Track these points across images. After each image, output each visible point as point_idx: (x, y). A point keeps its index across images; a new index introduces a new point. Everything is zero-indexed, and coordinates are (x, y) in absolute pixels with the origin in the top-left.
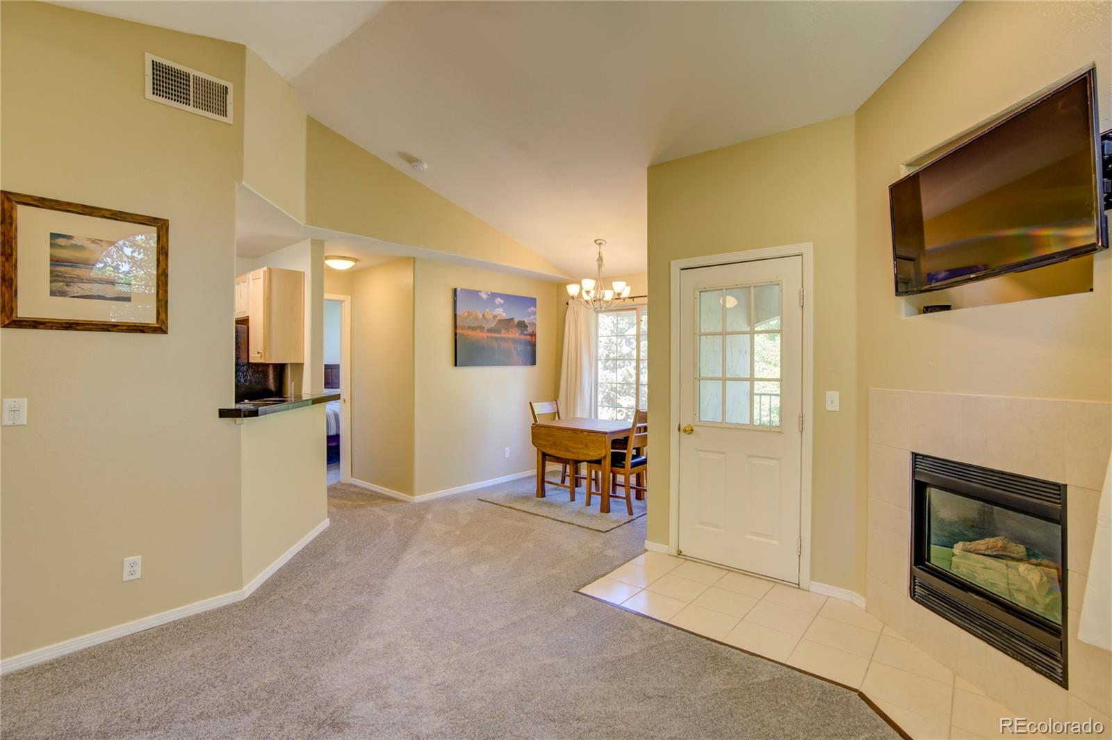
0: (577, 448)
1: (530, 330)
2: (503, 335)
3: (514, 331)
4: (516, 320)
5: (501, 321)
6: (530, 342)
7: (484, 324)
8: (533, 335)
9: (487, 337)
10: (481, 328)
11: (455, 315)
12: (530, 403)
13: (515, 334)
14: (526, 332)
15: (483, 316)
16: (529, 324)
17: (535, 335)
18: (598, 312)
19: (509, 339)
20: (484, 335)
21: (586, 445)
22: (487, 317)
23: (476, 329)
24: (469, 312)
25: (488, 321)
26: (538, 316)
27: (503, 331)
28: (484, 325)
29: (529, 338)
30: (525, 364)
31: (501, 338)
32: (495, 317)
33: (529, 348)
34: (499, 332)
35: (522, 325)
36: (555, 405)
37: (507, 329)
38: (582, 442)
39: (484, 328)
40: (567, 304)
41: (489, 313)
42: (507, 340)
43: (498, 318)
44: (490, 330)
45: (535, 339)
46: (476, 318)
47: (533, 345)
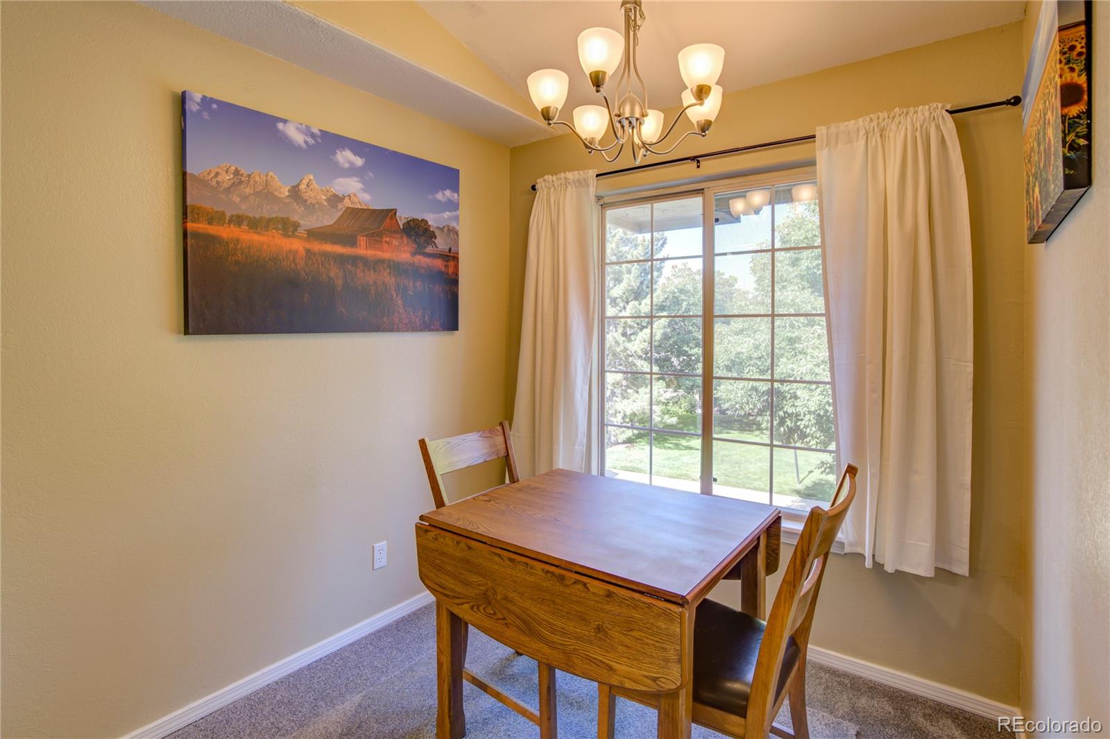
0: (564, 634)
1: (441, 244)
2: (362, 249)
3: (395, 242)
4: (403, 216)
5: (353, 213)
6: (441, 273)
7: (297, 215)
8: (451, 257)
9: (308, 251)
10: (288, 227)
11: (184, 174)
12: (422, 443)
13: (401, 252)
14: (429, 249)
15: (295, 191)
16: (442, 229)
17: (455, 258)
18: (604, 206)
19: (380, 262)
20: (297, 245)
21: (599, 629)
22: (305, 196)
23: (266, 228)
24: (237, 173)
25: (310, 208)
26: (463, 211)
27: (362, 240)
28: (295, 218)
29: (438, 263)
30: (426, 327)
31: (355, 259)
32: (335, 199)
33: (438, 288)
34: (351, 241)
35: (418, 231)
36: (500, 439)
37: (376, 237)
38: (583, 619)
39: (296, 226)
40: (534, 188)
41: (315, 186)
42: (376, 264)
43: (347, 203)
44: (313, 234)
45: (457, 267)
46: (267, 194)
47: (452, 282)
